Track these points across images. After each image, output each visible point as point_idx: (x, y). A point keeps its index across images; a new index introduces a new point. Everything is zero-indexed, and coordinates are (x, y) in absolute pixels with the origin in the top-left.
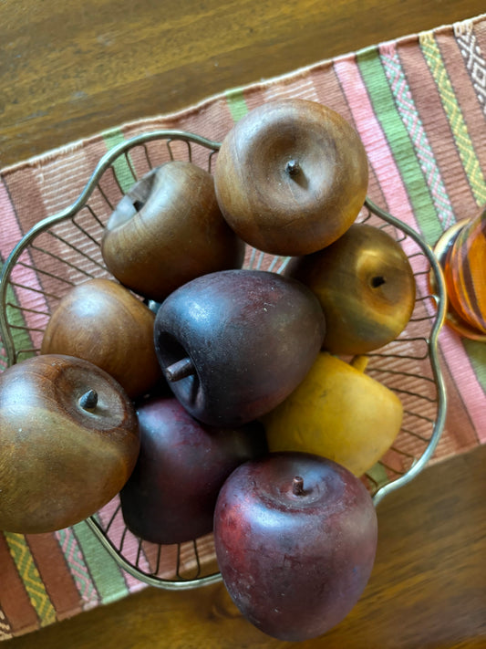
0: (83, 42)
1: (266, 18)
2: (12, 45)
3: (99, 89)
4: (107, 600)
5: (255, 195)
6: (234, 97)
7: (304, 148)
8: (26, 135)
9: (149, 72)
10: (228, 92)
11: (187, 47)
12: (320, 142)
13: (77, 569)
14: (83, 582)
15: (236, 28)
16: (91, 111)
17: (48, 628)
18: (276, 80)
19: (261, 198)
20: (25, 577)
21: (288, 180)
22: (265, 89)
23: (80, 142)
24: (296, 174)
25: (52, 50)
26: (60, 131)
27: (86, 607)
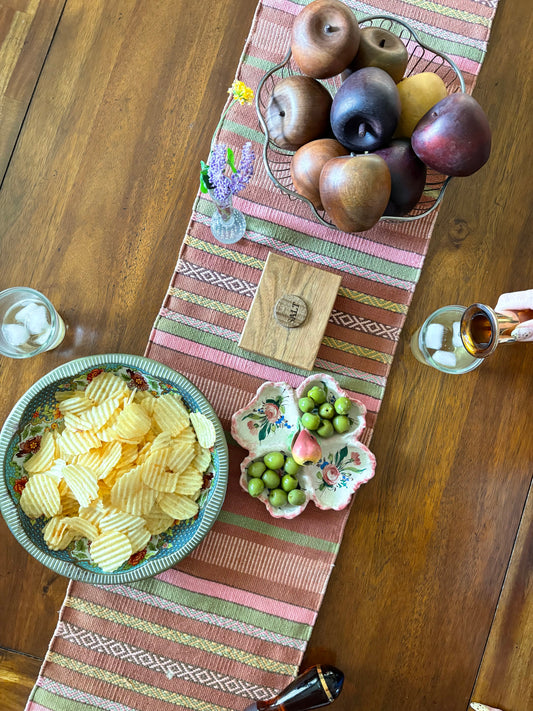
0: (169, 106)
1: (217, 17)
2: (147, 137)
3: (195, 116)
4: (416, 280)
5: (328, 49)
6: (244, 59)
7: (325, 19)
8: (192, 162)
9: (204, 88)
10: (241, 59)
11: (204, 63)
12: (328, 11)
13: (394, 282)
14: (401, 284)
15: (211, 34)
16: (202, 126)
17: (408, 313)
18: (250, 34)
19: (331, 47)
20: (380, 305)
21: (331, 34)
22: (251, 42)
23: (214, 139)
24: (331, 30)
25: (163, 121)
26: (201, 147)
27: (413, 290)
